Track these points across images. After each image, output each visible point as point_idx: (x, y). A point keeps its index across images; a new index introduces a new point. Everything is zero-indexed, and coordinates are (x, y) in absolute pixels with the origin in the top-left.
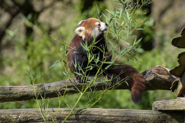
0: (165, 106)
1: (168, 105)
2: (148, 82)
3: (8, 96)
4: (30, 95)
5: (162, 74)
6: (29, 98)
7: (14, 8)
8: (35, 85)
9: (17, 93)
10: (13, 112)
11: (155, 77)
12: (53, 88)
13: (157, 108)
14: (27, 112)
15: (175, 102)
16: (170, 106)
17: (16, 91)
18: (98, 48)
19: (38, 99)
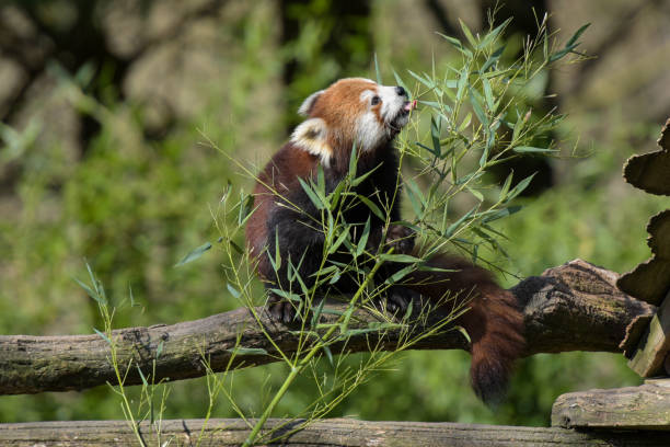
0: (599, 413)
1: (610, 407)
2: (538, 324)
3: (15, 372)
4: (95, 370)
5: (589, 292)
6: (91, 380)
7: (33, 42)
8: (116, 334)
9: (46, 364)
10: (31, 435)
11: (564, 304)
12: (181, 343)
13: (569, 420)
14: (85, 434)
15: (636, 396)
16: (620, 411)
17: (42, 353)
18: (364, 200)
19: (124, 385)
